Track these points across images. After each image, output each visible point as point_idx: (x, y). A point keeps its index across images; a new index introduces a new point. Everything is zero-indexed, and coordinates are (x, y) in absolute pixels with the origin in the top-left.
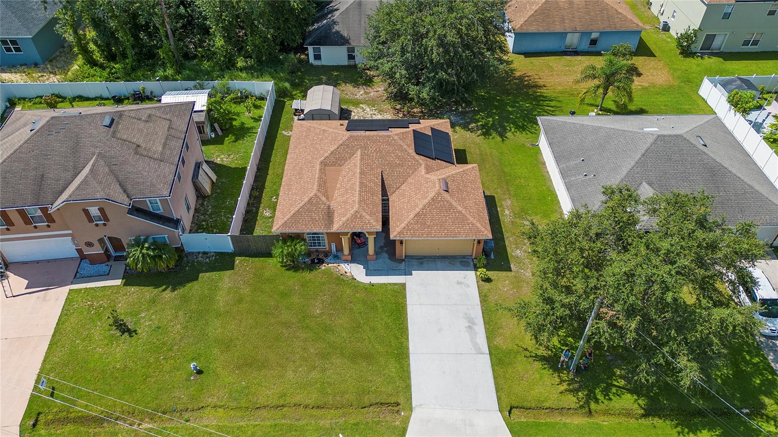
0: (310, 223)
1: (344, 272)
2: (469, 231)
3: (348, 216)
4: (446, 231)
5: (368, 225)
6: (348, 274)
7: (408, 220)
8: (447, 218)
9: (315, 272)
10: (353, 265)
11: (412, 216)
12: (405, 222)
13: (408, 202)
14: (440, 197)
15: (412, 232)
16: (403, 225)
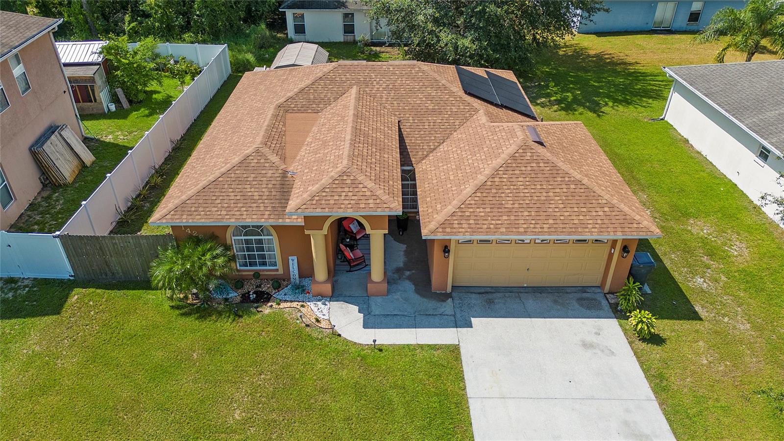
0: (239, 205)
1: (314, 321)
2: (606, 221)
3: (323, 181)
4: (551, 221)
5: (371, 201)
6: (323, 324)
7: (462, 197)
8: (551, 194)
9: (246, 320)
10: (335, 305)
11: (469, 189)
12: (455, 202)
13: (458, 168)
14: (529, 154)
15: (472, 222)
16: (450, 209)
